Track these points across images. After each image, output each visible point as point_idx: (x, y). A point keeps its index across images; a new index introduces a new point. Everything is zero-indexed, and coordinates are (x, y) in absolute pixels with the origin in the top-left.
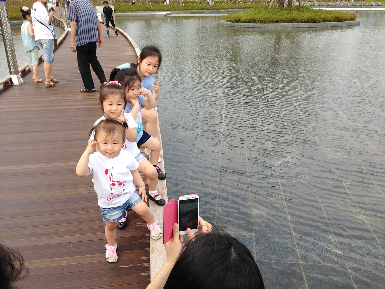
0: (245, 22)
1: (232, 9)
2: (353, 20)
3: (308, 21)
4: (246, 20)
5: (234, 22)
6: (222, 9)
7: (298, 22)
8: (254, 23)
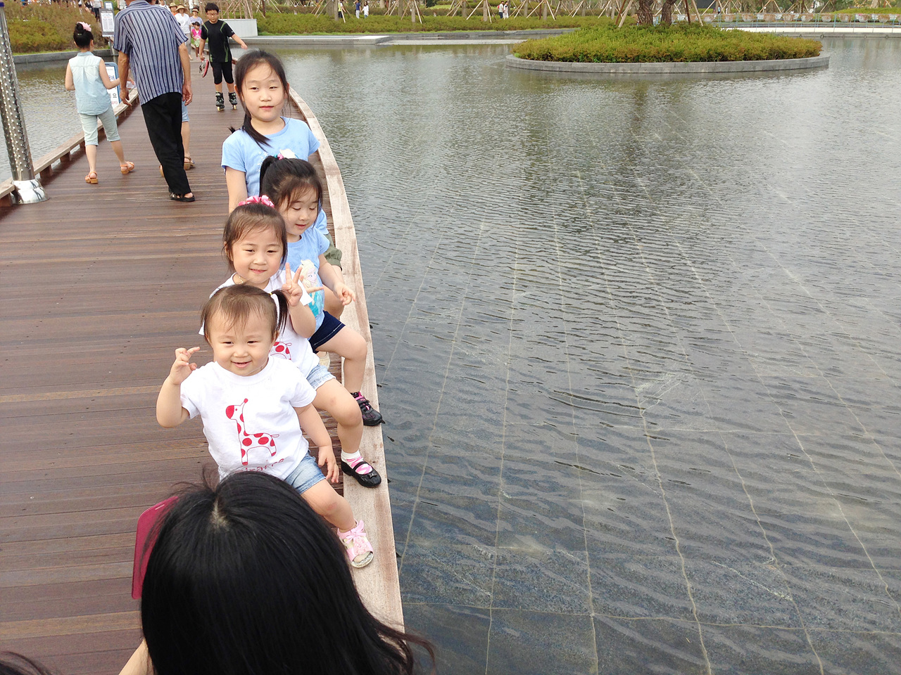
0: (564, 60)
1: (532, 28)
2: (814, 56)
3: (710, 58)
4: (565, 55)
5: (538, 59)
6: (510, 29)
7: (686, 60)
8: (583, 61)
